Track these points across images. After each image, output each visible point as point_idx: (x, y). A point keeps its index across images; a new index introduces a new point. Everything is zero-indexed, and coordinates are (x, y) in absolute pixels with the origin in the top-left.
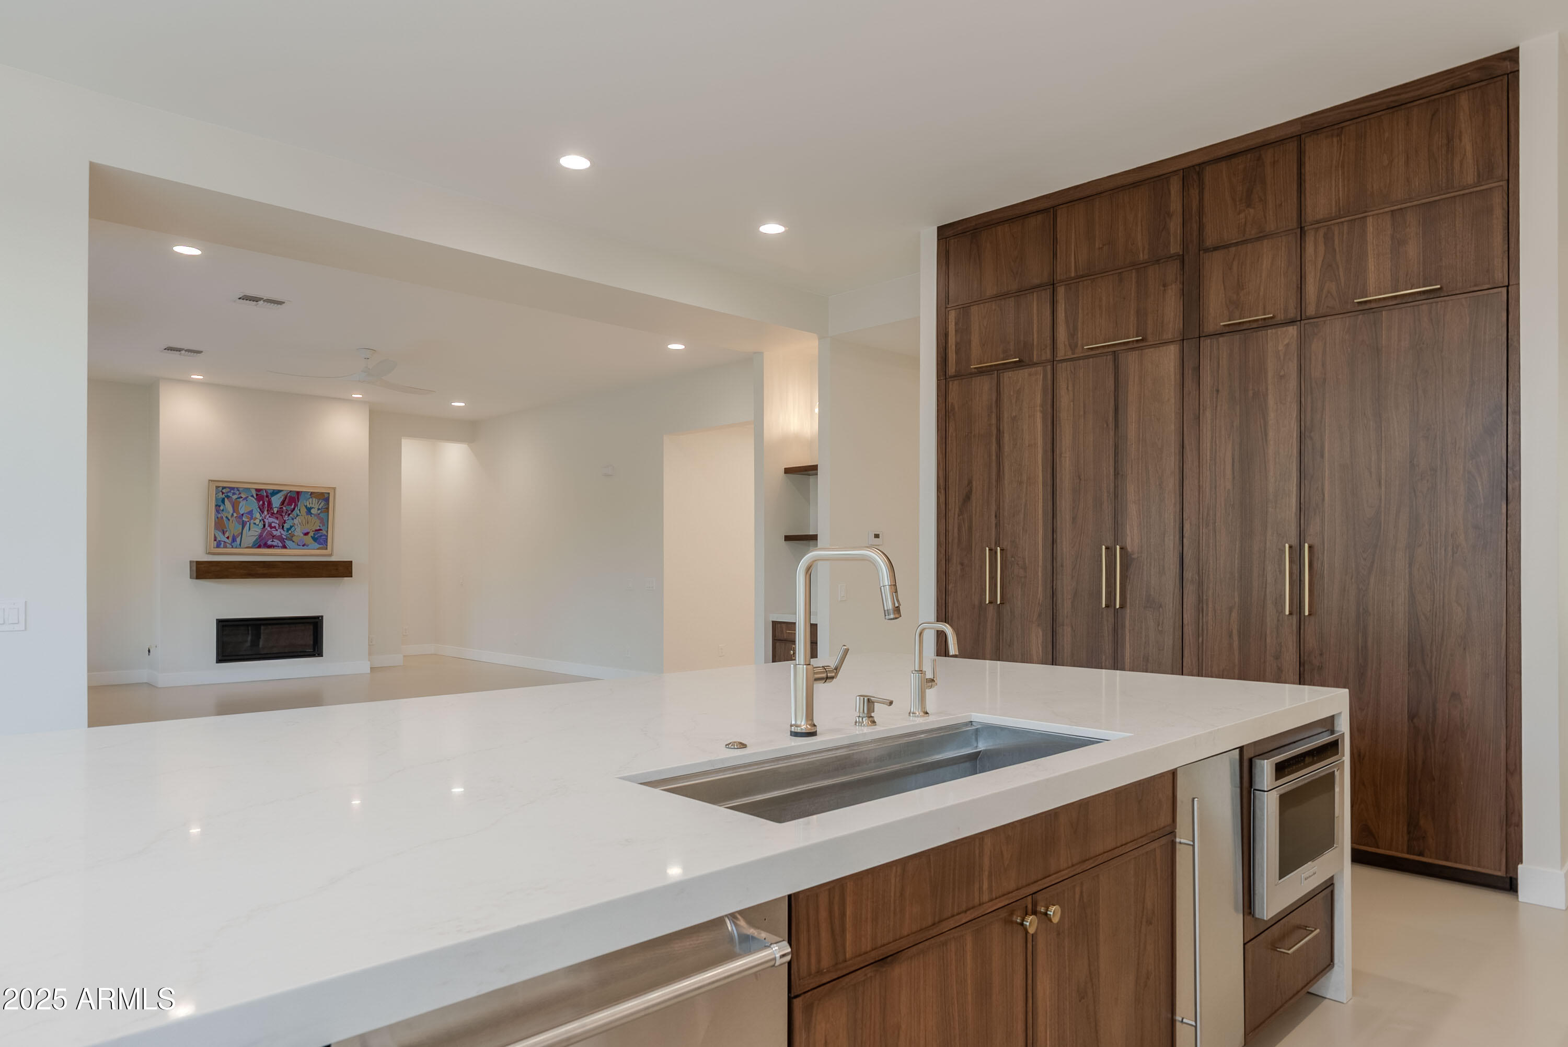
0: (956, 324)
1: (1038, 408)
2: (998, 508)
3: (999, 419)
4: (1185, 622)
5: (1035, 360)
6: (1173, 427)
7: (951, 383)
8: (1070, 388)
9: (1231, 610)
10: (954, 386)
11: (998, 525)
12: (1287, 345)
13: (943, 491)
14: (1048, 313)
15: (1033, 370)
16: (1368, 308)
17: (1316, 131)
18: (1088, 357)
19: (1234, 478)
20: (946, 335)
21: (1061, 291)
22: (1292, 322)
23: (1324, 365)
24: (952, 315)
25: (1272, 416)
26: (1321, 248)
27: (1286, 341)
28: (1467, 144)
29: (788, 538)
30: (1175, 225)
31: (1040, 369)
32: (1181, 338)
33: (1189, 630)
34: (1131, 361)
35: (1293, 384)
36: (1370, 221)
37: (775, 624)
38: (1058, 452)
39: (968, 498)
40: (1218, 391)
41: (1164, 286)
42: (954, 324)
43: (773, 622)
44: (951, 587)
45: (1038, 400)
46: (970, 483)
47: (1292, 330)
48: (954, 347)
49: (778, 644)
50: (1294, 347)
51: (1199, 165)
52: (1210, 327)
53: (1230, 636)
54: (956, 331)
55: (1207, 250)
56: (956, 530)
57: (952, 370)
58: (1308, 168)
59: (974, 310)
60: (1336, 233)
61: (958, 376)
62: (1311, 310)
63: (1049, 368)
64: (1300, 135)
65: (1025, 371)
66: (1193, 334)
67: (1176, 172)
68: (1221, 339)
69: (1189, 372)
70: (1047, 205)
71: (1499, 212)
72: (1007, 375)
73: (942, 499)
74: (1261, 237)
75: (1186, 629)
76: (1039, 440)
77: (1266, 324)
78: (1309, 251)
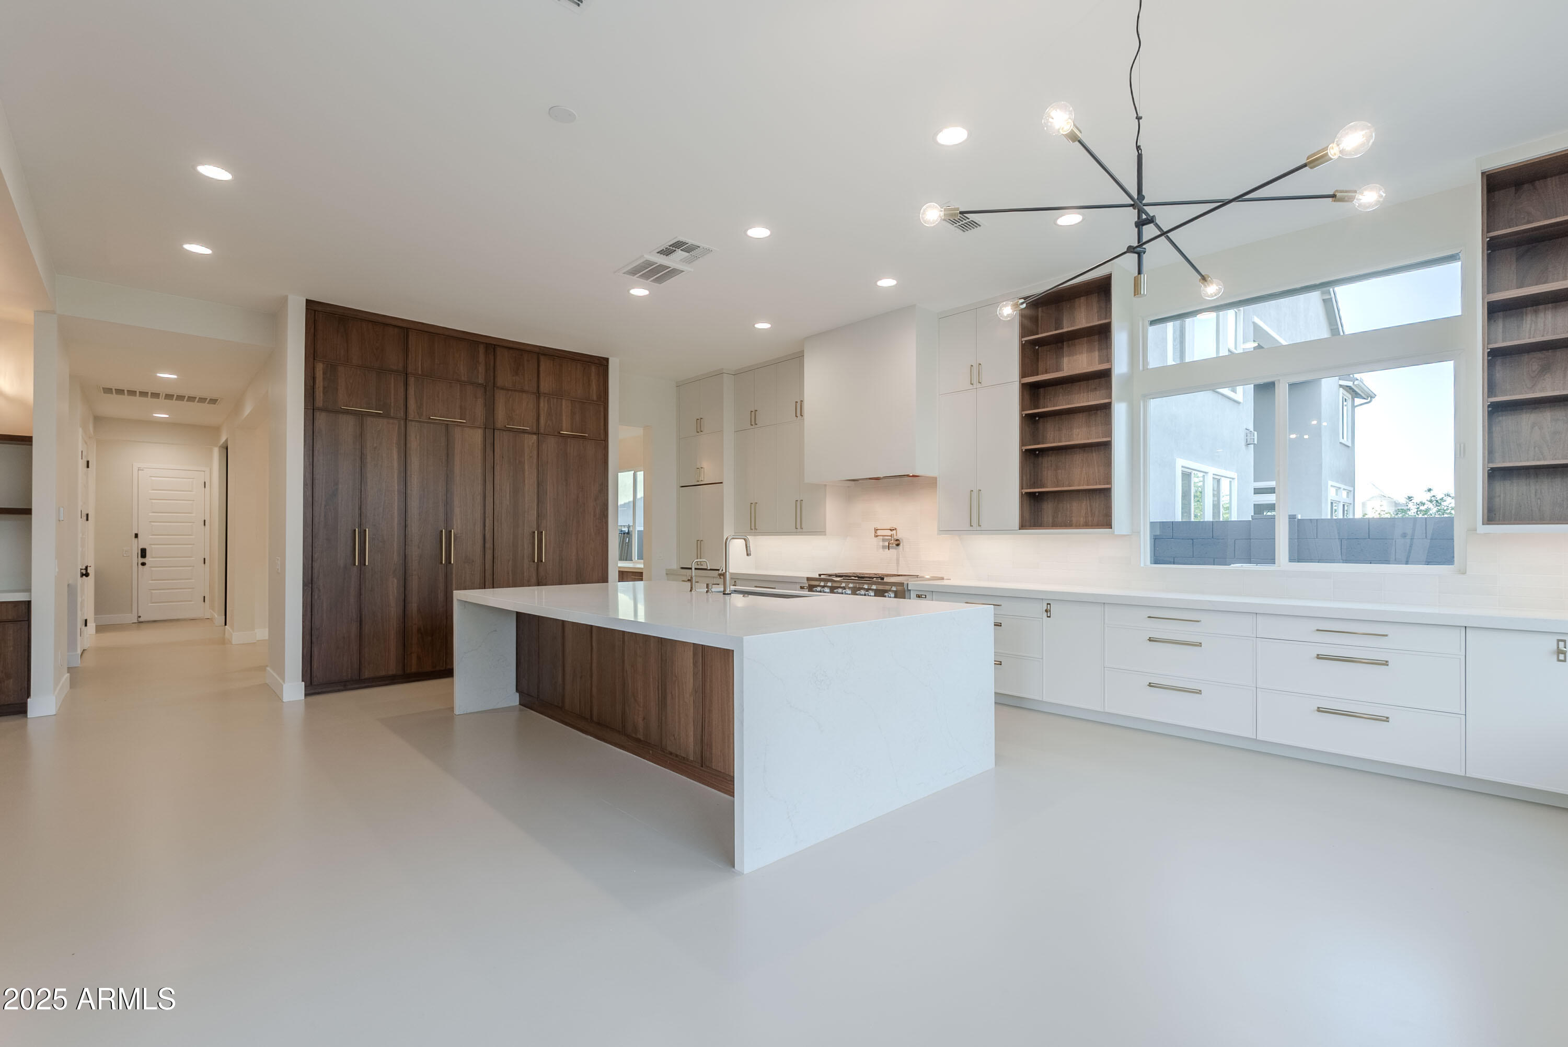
0: (324, 374)
1: (394, 445)
2: (362, 503)
3: (363, 446)
4: (486, 568)
5: (392, 415)
6: (480, 471)
7: (319, 414)
8: (418, 437)
9: (509, 561)
10: (321, 418)
11: (361, 514)
12: (533, 443)
13: (310, 488)
14: (402, 389)
15: (391, 421)
16: (562, 436)
17: (544, 355)
18: (430, 423)
20: (314, 379)
21: (412, 380)
22: (534, 434)
23: (547, 455)
24: (320, 367)
25: (527, 473)
26: (546, 405)
27: (533, 441)
28: (594, 385)
30: (481, 369)
31: (396, 421)
32: (484, 427)
33: (488, 572)
34: (457, 432)
35: (535, 461)
36: (564, 401)
38: (408, 473)
39: (335, 495)
40: (503, 457)
41: (476, 398)
42: (321, 372)
44: (319, 555)
45: (395, 441)
46: (336, 485)
47: (535, 437)
48: (322, 389)
50: (535, 445)
51: (495, 345)
52: (498, 426)
53: (508, 573)
54: (324, 378)
55: (498, 388)
56: (321, 517)
58: (542, 369)
59: (340, 368)
60: (551, 401)
61: (325, 410)
62: (542, 431)
63: (402, 422)
64: (539, 353)
65: (385, 421)
66: (490, 427)
67: (483, 343)
68: (504, 433)
69: (489, 445)
70: (404, 325)
71: (602, 413)
72: (369, 420)
73: (309, 493)
74: (523, 391)
75: (486, 572)
76: (396, 464)
77: (524, 432)
78: (542, 405)
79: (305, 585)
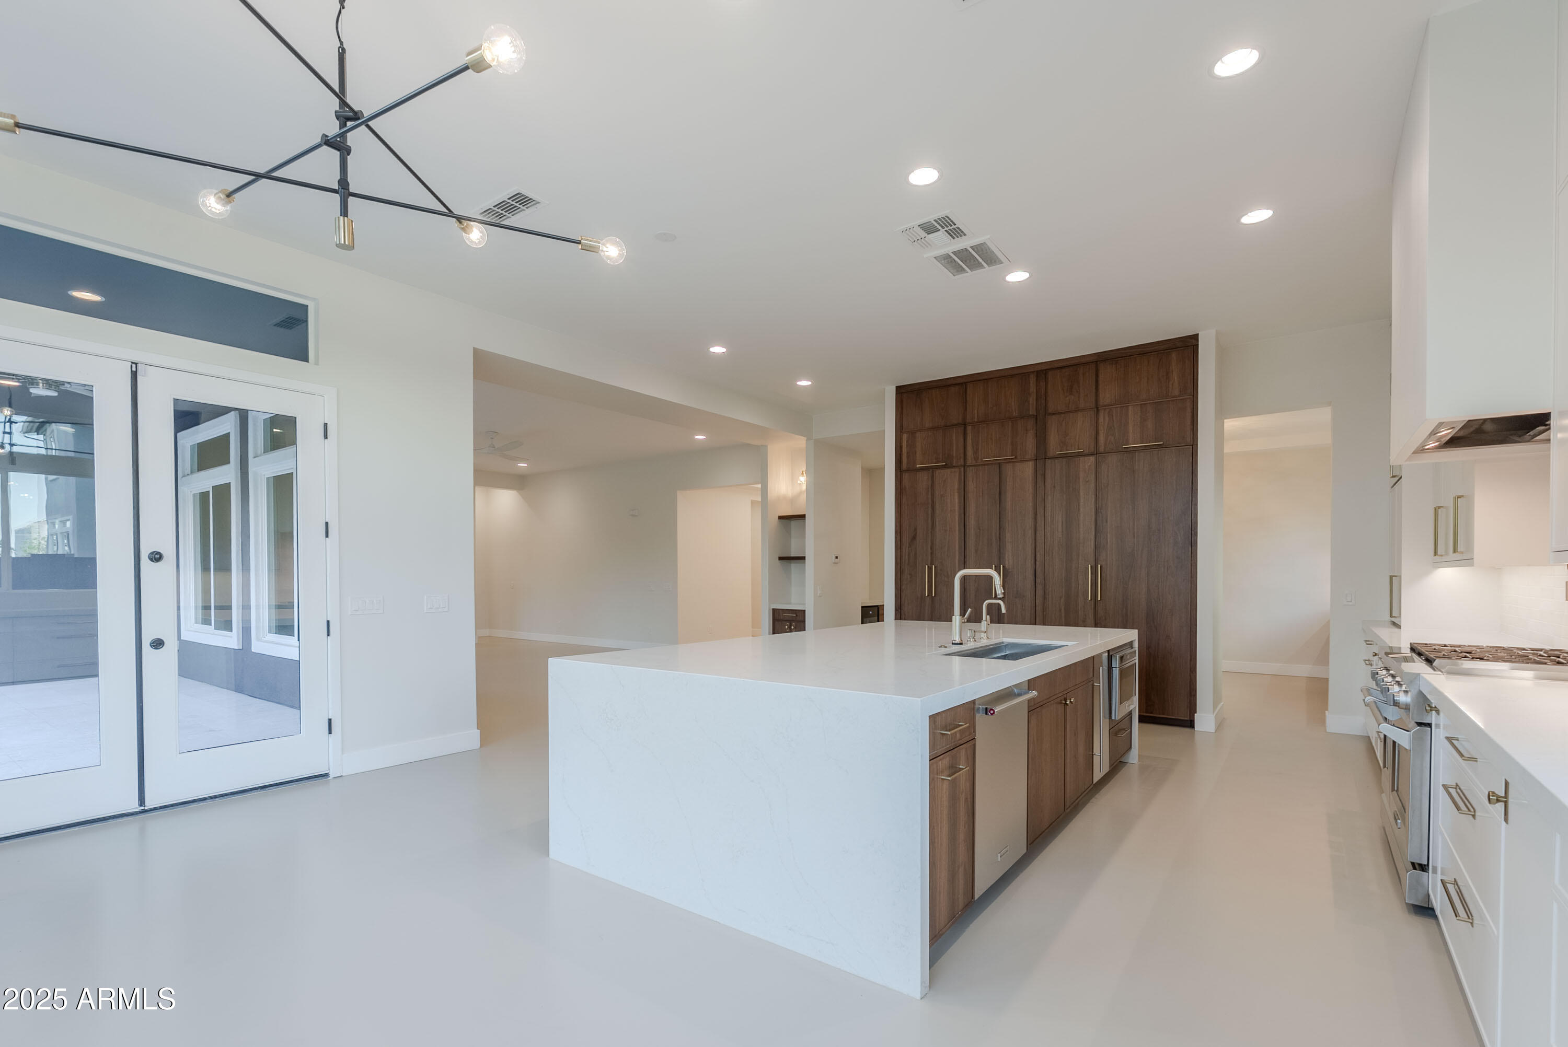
0: (907, 441)
1: (956, 491)
2: (932, 544)
3: (933, 495)
4: (1037, 604)
5: (954, 464)
6: (1031, 504)
7: (904, 474)
8: (974, 481)
9: (1061, 597)
10: (906, 477)
11: (932, 553)
12: (1090, 466)
13: (899, 534)
14: (962, 439)
15: (953, 470)
16: (1128, 451)
17: (1105, 361)
18: (984, 465)
19: (1062, 532)
20: (901, 447)
21: (969, 428)
22: (1092, 455)
23: (1108, 476)
24: (905, 436)
25: (1082, 501)
26: (1107, 419)
27: (1089, 464)
28: (1175, 377)
29: (780, 558)
30: (1032, 400)
31: (957, 470)
32: (1035, 458)
33: (1039, 608)
34: (1008, 469)
35: (1093, 485)
36: (1130, 408)
37: (774, 610)
38: (967, 515)
39: (914, 538)
40: (1054, 487)
41: (1027, 430)
42: (905, 441)
43: (773, 609)
44: (903, 587)
45: (956, 487)
46: (915, 530)
47: (1092, 459)
48: (906, 454)
49: (776, 622)
50: (1093, 467)
51: (1045, 370)
52: (1050, 454)
53: (1060, 610)
54: (907, 445)
55: (1050, 414)
56: (907, 557)
57: (904, 466)
58: (1101, 378)
59: (918, 434)
60: (1114, 412)
61: (908, 470)
62: (1102, 449)
63: (962, 469)
64: (1097, 362)
65: (948, 471)
66: (1042, 457)
67: (1033, 372)
68: (1056, 460)
69: (1040, 476)
70: (962, 381)
71: (1189, 410)
72: (938, 472)
73: (899, 538)
74: (1077, 410)
75: (1037, 608)
76: (957, 508)
77: (1079, 455)
78: (1101, 420)
79: (896, 610)
